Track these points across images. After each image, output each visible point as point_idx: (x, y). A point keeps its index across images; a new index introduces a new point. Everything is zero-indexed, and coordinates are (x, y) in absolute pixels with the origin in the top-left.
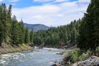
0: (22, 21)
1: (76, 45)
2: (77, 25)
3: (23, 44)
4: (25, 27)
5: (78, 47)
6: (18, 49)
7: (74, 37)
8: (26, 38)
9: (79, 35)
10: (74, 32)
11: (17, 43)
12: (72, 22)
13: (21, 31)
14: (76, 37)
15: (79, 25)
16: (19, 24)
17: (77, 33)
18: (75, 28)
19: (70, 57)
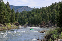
0: (8, 3)
1: (56, 25)
2: (57, 7)
3: (9, 23)
5: (58, 26)
6: (4, 28)
7: (54, 17)
8: (11, 18)
9: (59, 15)
10: (54, 13)
11: (4, 22)
12: (52, 4)
13: (7, 11)
14: (56, 17)
15: (59, 7)
16: (6, 6)
17: (57, 14)
18: (55, 10)
19: (51, 35)
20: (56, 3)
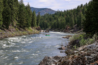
0: (29, 5)
1: (82, 30)
2: (84, 10)
3: (30, 28)
4: (32, 11)
5: (84, 31)
7: (80, 21)
8: (32, 22)
9: (85, 19)
10: (80, 16)
11: (24, 27)
13: (28, 14)
14: (82, 21)
15: (86, 10)
16: (26, 8)
17: (83, 17)
18: (81, 13)
19: (76, 41)
20: (82, 5)
